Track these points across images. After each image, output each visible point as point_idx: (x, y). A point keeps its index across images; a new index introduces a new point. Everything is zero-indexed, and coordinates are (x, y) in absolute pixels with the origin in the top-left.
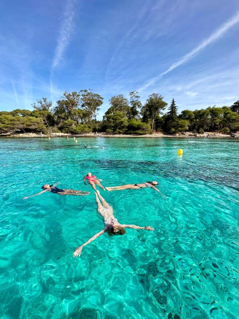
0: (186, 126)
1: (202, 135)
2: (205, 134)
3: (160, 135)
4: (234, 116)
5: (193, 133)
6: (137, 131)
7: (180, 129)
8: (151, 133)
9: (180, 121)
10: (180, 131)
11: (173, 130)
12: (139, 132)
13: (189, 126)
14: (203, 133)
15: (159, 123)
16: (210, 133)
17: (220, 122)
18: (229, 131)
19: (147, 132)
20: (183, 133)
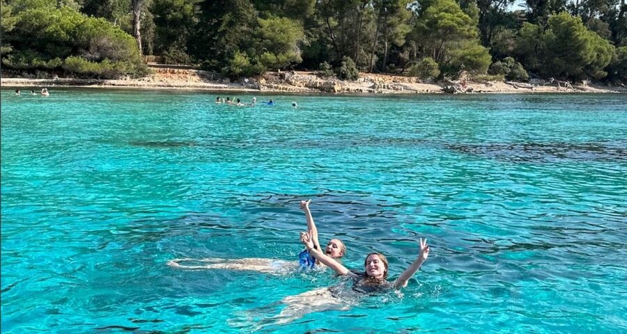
0: (293, 45)
1: (352, 86)
2: (364, 83)
3: (190, 80)
4: (448, 15)
5: (319, 76)
6: (70, 60)
7: (270, 56)
8: (141, 73)
9: (265, 23)
10: (272, 67)
11: (241, 59)
12: (85, 64)
13: (301, 45)
14: (355, 78)
15: (174, 23)
16: (378, 78)
17: (408, 37)
18: (437, 72)
19: (123, 67)
20: (282, 77)
